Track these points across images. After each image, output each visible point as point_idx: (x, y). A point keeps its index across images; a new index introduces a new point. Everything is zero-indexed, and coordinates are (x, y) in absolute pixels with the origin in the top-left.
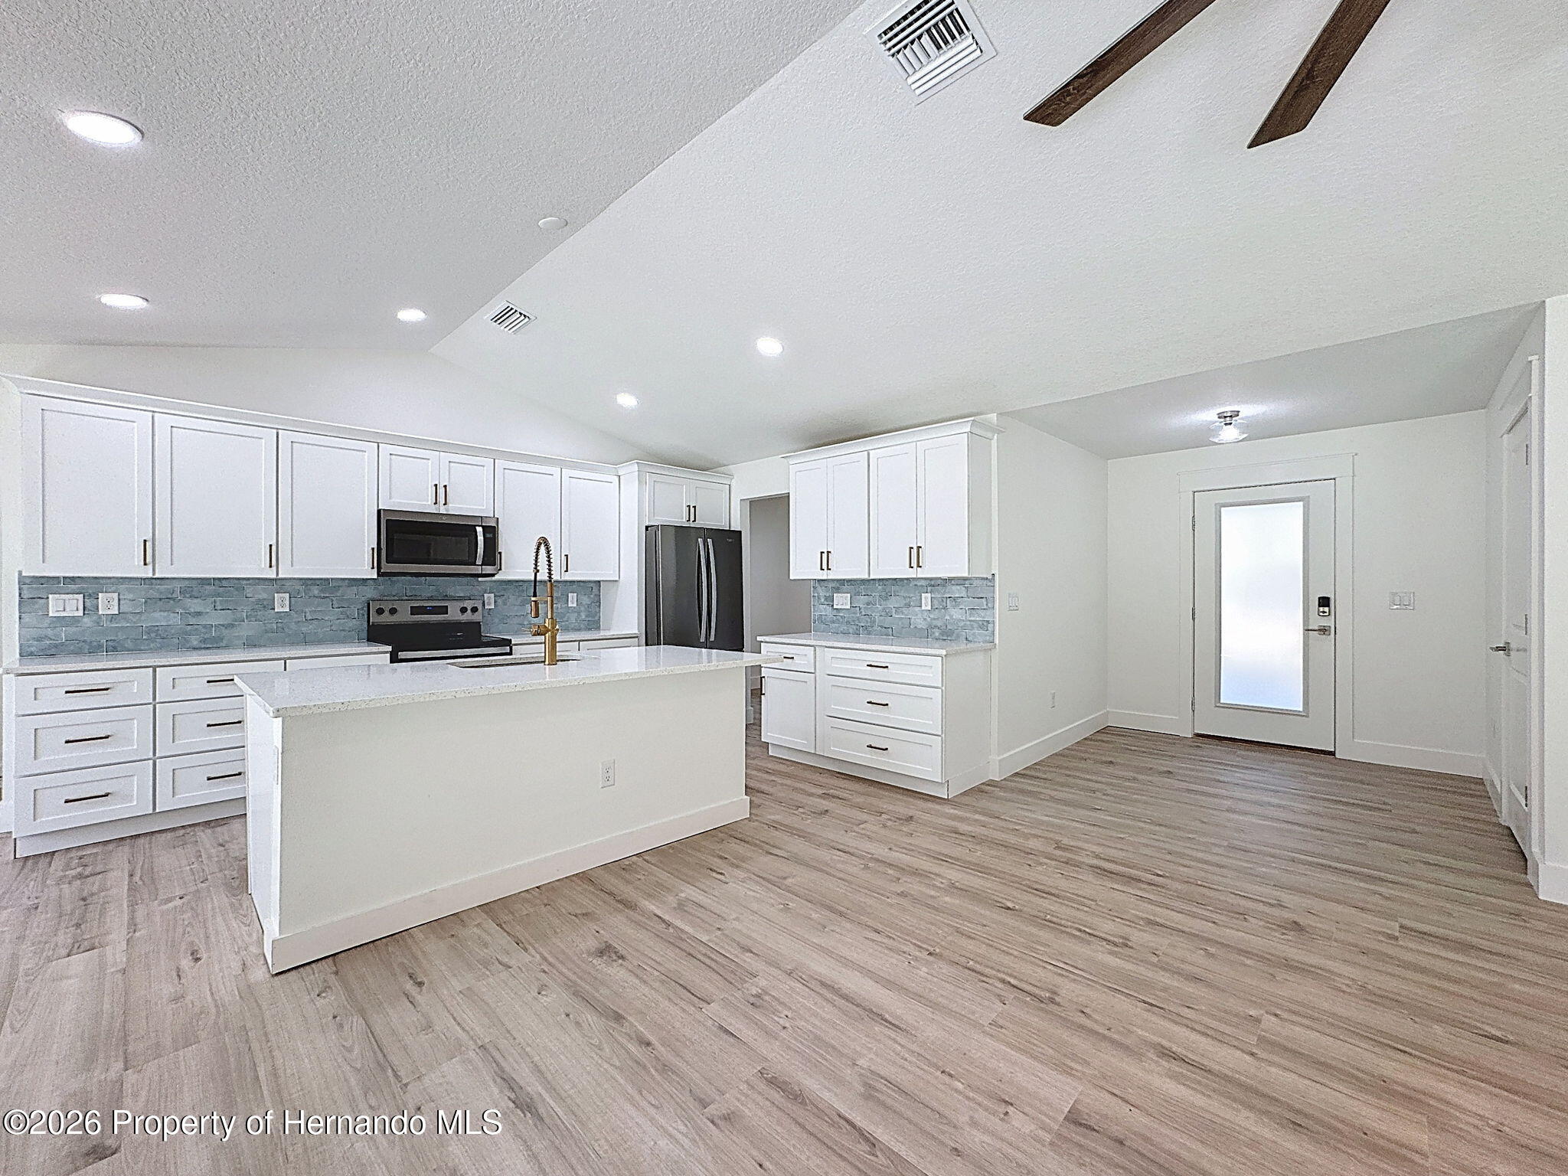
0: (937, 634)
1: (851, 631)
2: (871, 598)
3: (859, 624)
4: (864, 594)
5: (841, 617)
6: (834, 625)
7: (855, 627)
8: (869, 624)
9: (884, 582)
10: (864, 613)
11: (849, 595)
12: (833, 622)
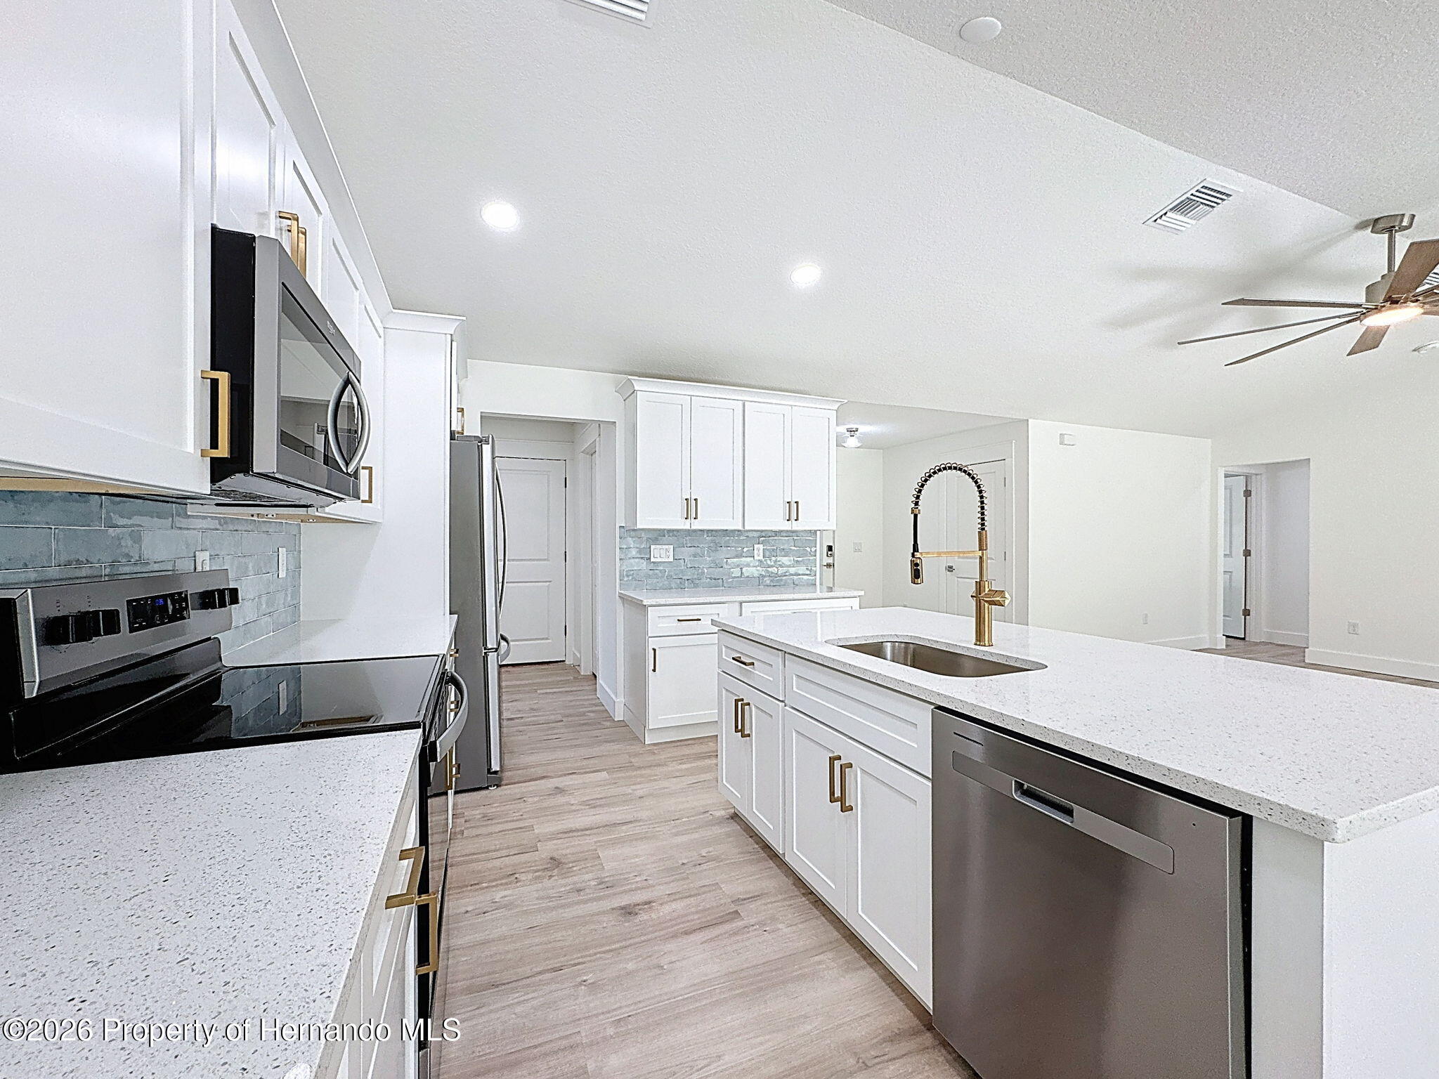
0: (768, 582)
1: (673, 586)
2: (698, 550)
3: (684, 578)
4: (689, 545)
5: (661, 571)
6: (650, 581)
7: (678, 581)
8: (695, 577)
9: (714, 533)
10: (689, 566)
11: (672, 546)
12: (649, 576)
